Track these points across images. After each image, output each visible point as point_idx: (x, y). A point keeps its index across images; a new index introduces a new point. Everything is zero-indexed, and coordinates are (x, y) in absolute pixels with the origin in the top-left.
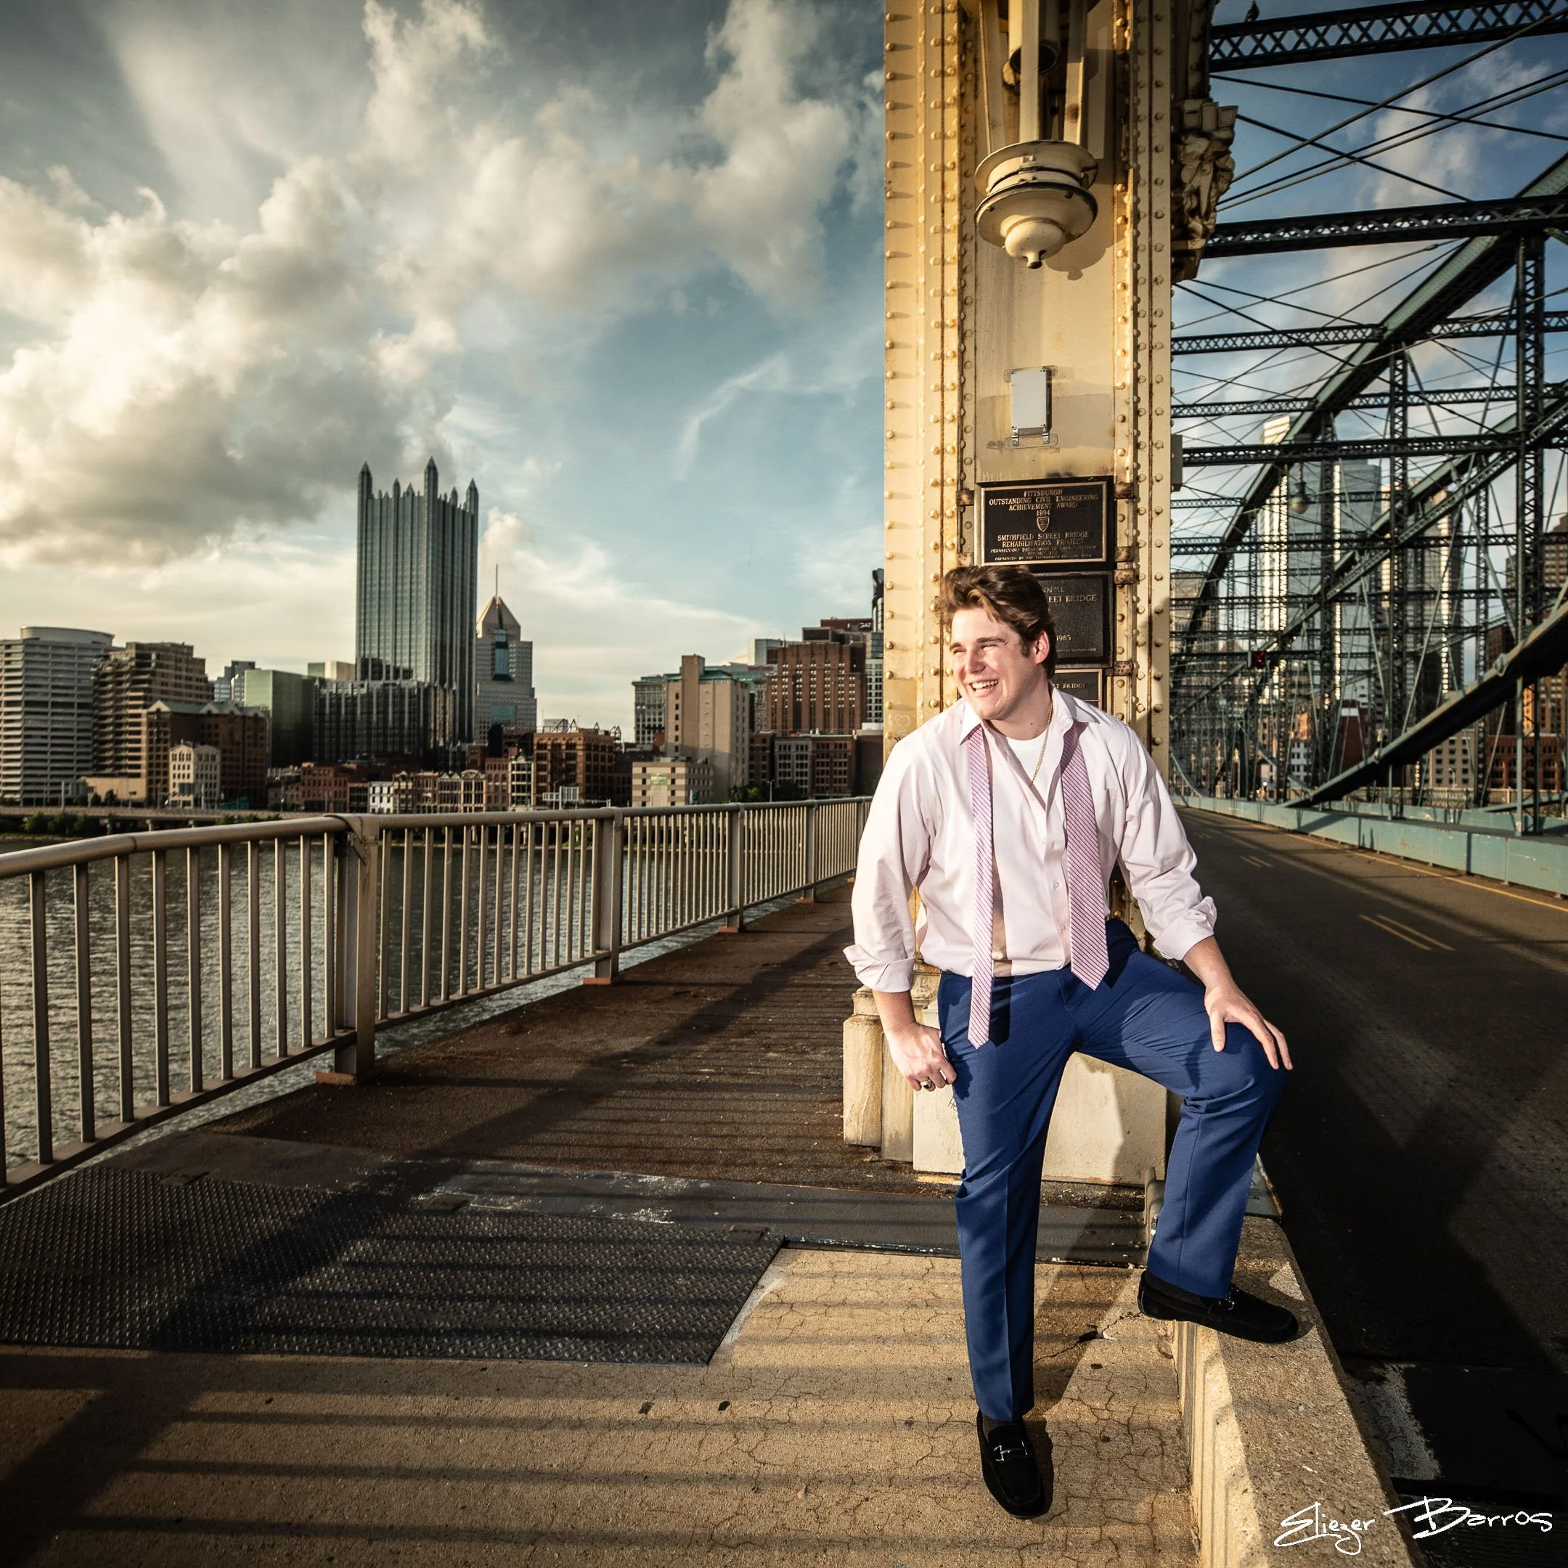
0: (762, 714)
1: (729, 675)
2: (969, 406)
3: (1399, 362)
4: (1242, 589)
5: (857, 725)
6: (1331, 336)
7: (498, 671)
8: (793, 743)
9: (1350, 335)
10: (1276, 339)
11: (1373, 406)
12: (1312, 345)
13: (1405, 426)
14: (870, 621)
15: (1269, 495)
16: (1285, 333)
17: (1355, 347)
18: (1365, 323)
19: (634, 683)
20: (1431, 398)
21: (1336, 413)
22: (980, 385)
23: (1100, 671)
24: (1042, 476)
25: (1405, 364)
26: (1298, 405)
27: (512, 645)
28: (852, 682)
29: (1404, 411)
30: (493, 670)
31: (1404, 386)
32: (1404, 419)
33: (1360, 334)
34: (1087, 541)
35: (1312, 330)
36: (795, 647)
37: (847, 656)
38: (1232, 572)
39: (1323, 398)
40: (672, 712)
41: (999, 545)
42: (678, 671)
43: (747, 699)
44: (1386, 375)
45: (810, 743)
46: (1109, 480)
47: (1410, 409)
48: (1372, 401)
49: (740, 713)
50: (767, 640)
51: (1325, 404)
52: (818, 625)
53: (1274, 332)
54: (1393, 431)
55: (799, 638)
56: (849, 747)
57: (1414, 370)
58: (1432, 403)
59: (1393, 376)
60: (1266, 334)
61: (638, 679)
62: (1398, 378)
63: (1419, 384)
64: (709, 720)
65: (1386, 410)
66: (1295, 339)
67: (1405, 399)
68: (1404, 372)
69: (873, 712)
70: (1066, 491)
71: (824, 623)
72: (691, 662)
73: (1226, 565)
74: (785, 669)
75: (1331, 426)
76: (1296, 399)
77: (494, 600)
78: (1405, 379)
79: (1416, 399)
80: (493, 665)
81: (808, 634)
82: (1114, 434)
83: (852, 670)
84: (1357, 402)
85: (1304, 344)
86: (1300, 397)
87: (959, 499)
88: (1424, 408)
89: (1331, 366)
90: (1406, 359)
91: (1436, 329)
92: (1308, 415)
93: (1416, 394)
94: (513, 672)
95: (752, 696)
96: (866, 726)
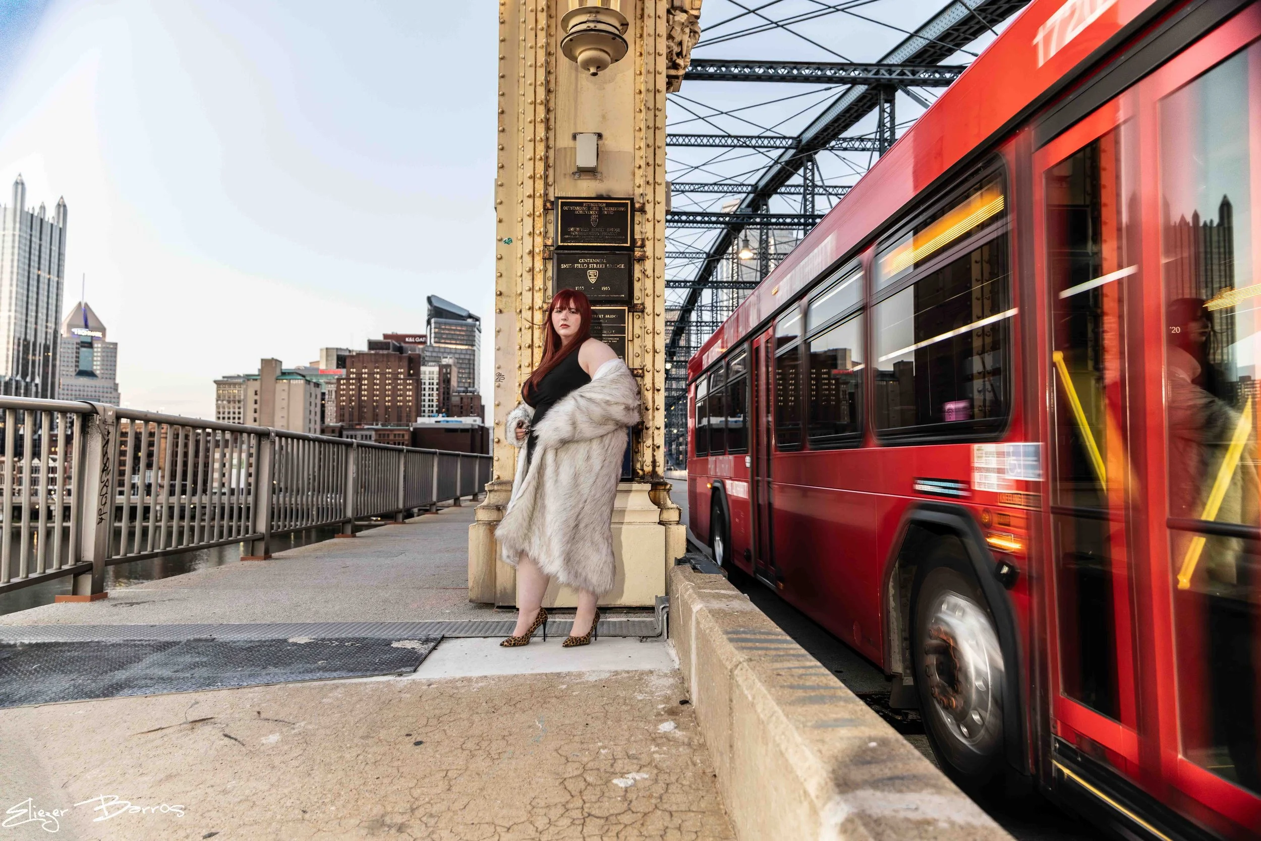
0: (331, 409)
1: (304, 376)
2: (551, 153)
3: (809, 163)
4: (707, 316)
5: (413, 419)
6: (766, 142)
7: (82, 367)
8: (359, 433)
9: (778, 142)
10: (729, 141)
11: (793, 194)
12: (754, 147)
13: (813, 207)
14: (425, 336)
15: (724, 252)
16: (736, 137)
17: (781, 151)
18: (788, 135)
19: (215, 382)
20: (831, 190)
21: (770, 196)
22: (557, 140)
23: (626, 308)
24: (593, 195)
25: (813, 164)
26: (745, 189)
27: (97, 345)
28: (410, 384)
29: (813, 197)
30: (77, 366)
31: (813, 181)
32: (813, 202)
33: (784, 142)
34: (619, 234)
35: (752, 137)
36: (360, 355)
37: (405, 363)
38: (701, 306)
39: (762, 183)
40: (251, 406)
41: (569, 233)
42: (256, 373)
43: (319, 397)
44: (801, 171)
45: (373, 433)
46: (632, 200)
47: (816, 197)
48: (793, 190)
49: (312, 408)
50: (337, 349)
51: (762, 189)
52: (380, 338)
53: (729, 136)
54: (805, 210)
55: (364, 348)
56: (406, 437)
57: (818, 170)
58: (831, 194)
59: (805, 173)
60: (723, 137)
61: (220, 378)
62: (809, 175)
63: (822, 180)
64: (285, 414)
65: (801, 197)
66: (742, 142)
67: (813, 190)
68: (812, 170)
69: (427, 409)
70: (608, 205)
71: (386, 336)
72: (269, 364)
73: (696, 301)
74: (353, 373)
75: (766, 205)
76: (742, 185)
77: (80, 304)
78: (813, 174)
79: (821, 190)
80: (77, 362)
81: (372, 345)
82: (634, 175)
83: (409, 375)
84: (783, 189)
85: (748, 146)
86: (745, 183)
87: (545, 205)
88: (825, 197)
89: (767, 162)
90: (814, 163)
91: (833, 143)
92: (751, 196)
93: (821, 187)
94: (97, 368)
95: (323, 394)
96: (420, 420)
